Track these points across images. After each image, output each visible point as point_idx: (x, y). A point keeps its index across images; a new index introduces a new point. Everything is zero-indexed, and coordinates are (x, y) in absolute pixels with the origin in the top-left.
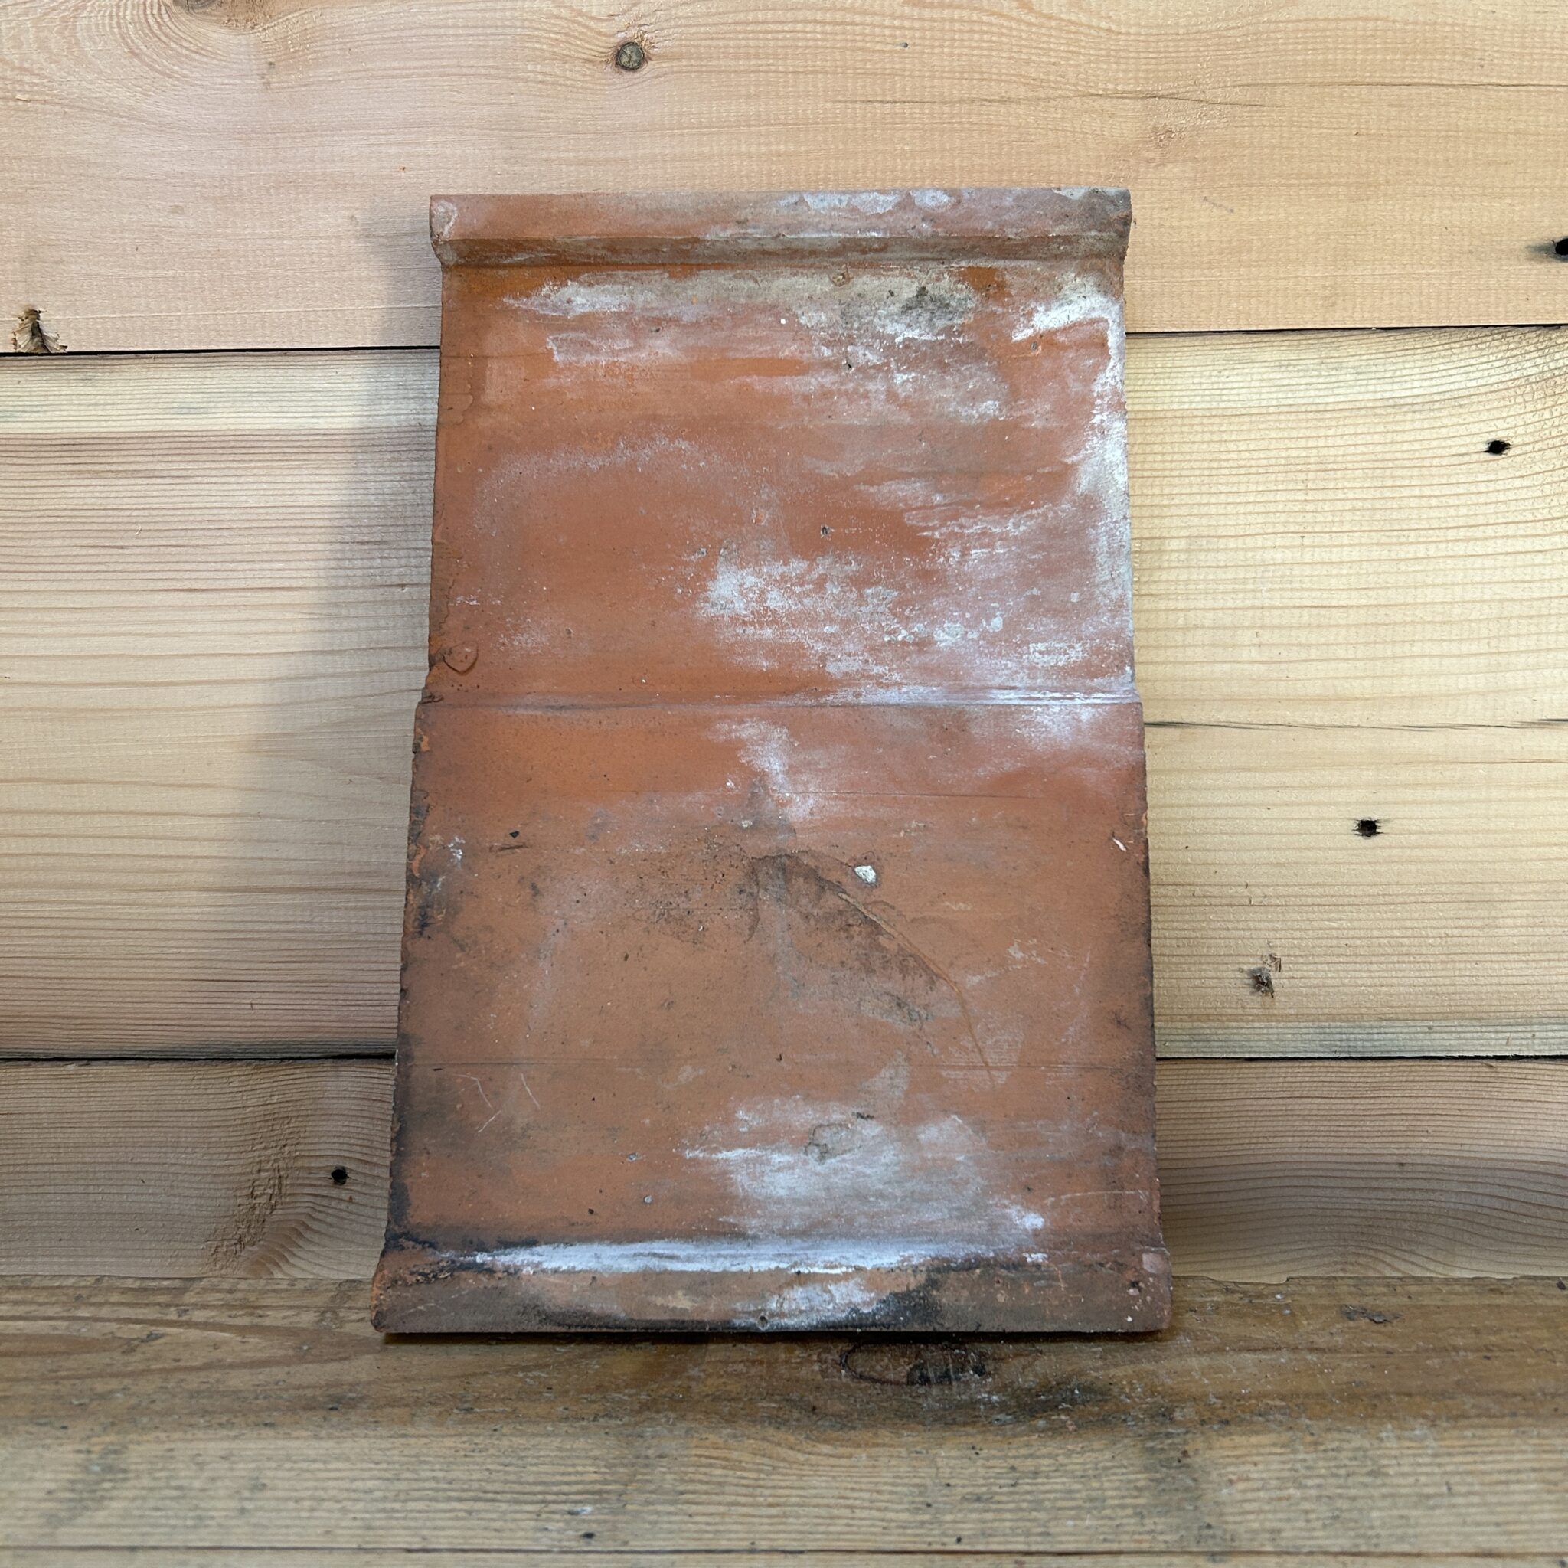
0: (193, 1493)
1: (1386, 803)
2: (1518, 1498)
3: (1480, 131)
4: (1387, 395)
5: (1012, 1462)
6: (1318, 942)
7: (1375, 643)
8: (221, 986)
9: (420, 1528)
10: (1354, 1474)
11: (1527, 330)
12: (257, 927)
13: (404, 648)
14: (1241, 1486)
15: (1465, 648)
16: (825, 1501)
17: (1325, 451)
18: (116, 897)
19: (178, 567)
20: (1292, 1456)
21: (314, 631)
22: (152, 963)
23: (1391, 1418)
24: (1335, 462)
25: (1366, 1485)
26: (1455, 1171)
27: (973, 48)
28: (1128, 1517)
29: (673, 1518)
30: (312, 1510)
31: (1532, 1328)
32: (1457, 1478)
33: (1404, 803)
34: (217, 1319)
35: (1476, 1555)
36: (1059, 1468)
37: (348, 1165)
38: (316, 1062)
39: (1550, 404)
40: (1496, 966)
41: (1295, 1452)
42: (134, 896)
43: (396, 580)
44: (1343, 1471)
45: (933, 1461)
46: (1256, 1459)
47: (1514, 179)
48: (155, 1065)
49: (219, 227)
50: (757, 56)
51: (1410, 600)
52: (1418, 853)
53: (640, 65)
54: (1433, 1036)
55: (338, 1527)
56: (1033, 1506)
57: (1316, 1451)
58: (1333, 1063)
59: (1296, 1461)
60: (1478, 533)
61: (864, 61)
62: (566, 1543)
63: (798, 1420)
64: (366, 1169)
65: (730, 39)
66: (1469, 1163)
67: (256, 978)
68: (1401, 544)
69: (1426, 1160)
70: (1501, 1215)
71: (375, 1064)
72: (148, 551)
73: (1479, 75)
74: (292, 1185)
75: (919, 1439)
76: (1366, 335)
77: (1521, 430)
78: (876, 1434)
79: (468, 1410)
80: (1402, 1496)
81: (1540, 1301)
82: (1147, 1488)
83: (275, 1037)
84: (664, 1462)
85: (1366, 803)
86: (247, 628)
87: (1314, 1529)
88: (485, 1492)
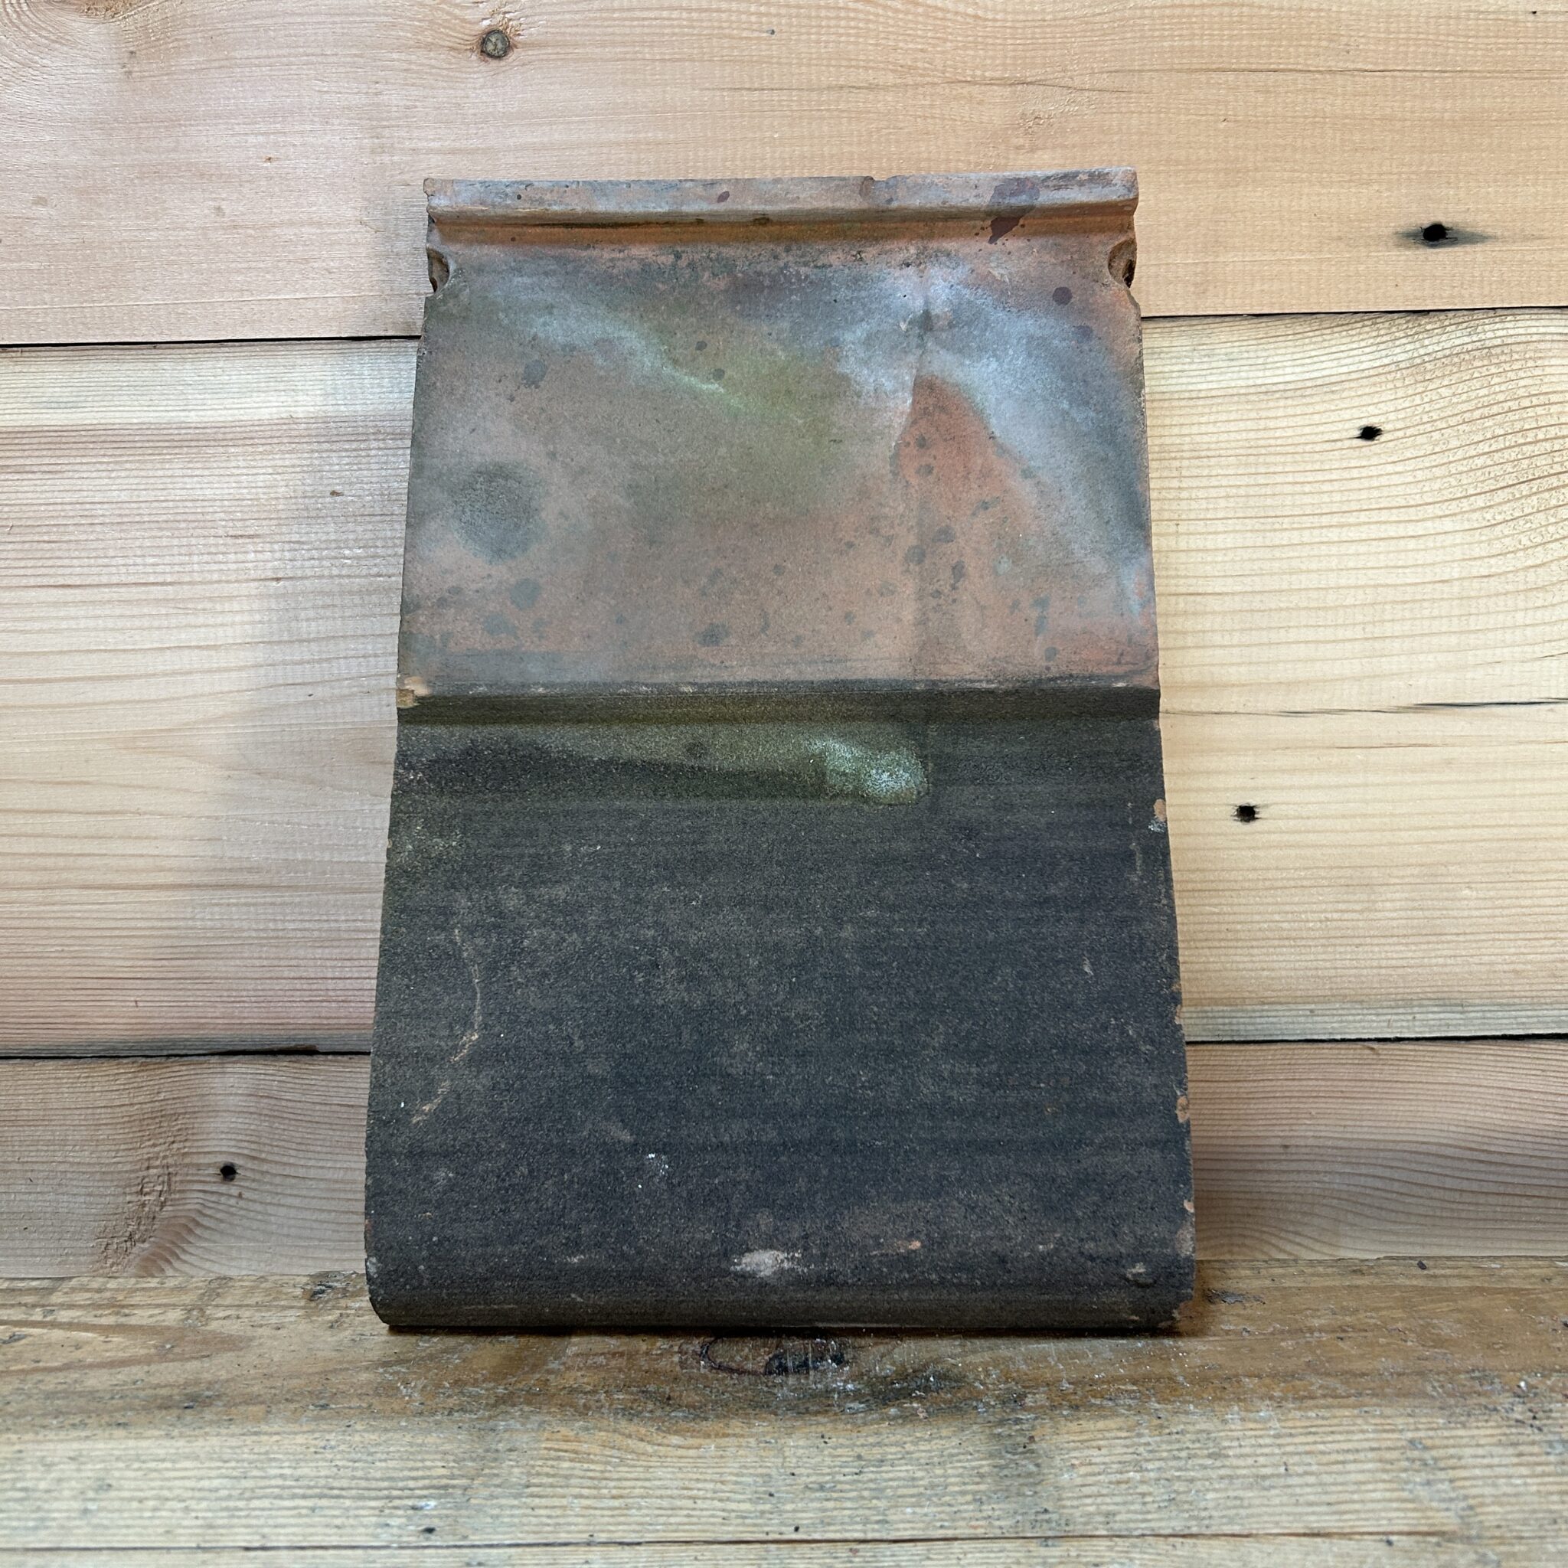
0: (37, 1495)
1: (1264, 788)
2: (1353, 1477)
3: (1346, 117)
4: (1259, 382)
5: (858, 1450)
6: (1199, 927)
7: (1251, 629)
8: (105, 983)
9: (262, 1526)
10: (1195, 1456)
11: (1396, 316)
12: (141, 924)
13: (280, 642)
14: (1083, 1470)
15: (1341, 634)
16: (669, 1492)
17: (1198, 439)
19: (50, 563)
20: (1136, 1440)
21: (189, 626)
22: (35, 961)
23: (1240, 1400)
24: (1208, 449)
25: (1204, 1467)
26: (1339, 1152)
27: (841, 35)
28: (967, 1503)
29: (516, 1512)
30: (155, 1509)
31: (1390, 1307)
32: (1296, 1458)
33: (1283, 788)
34: (83, 1320)
35: (1305, 1535)
36: (906, 1457)
37: (237, 1161)
38: (202, 1059)
39: (1421, 390)
40: (1376, 949)
41: (1139, 1435)
42: (14, 895)
43: (270, 574)
44: (1184, 1454)
45: (781, 1450)
46: (1101, 1443)
47: (1380, 165)
48: (40, 1063)
49: (83, 219)
50: (624, 44)
51: (1285, 586)
52: (1297, 837)
53: (506, 53)
54: (1316, 1019)
55: (180, 1526)
56: (874, 1494)
57: (1160, 1434)
58: (1217, 1047)
59: (1139, 1445)
60: (1352, 519)
61: (732, 48)
62: (405, 1539)
63: (651, 1412)
64: (254, 1165)
65: (597, 26)
66: (1353, 1144)
67: (139, 975)
68: (1275, 530)
69: (1311, 1142)
70: (1384, 1195)
71: (260, 1059)
72: (19, 547)
73: (1346, 61)
74: (182, 1182)
75: (770, 1429)
76: (1237, 321)
77: (1392, 416)
78: (727, 1425)
79: (324, 1407)
80: (1238, 1477)
81: (1401, 1281)
82: (990, 1474)
83: (160, 1034)
84: (514, 1455)
85: (1244, 789)
86: (120, 624)
87: (1149, 1512)
88: (332, 1488)
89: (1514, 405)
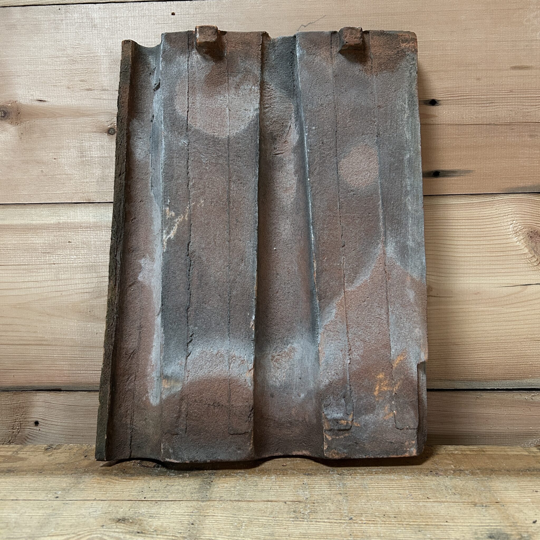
2: (286, 490)
5: (168, 483)
8: (6, 371)
9: (17, 496)
10: (250, 485)
13: (54, 280)
14: (221, 488)
16: (118, 490)
23: (268, 474)
25: (251, 488)
28: (189, 494)
29: (79, 494)
32: (274, 486)
35: (266, 501)
36: (179, 485)
37: (39, 420)
38: (31, 392)
41: (239, 481)
43: (52, 263)
44: (247, 485)
46: (228, 482)
56: (167, 492)
62: (51, 499)
63: (121, 475)
64: (44, 421)
67: (15, 369)
71: (46, 392)
74: (24, 426)
75: (149, 478)
78: (138, 478)
79: (41, 473)
80: (258, 490)
82: (198, 488)
83: (20, 385)
84: (83, 483)
86: (13, 275)
87: (231, 496)
88: (37, 489)
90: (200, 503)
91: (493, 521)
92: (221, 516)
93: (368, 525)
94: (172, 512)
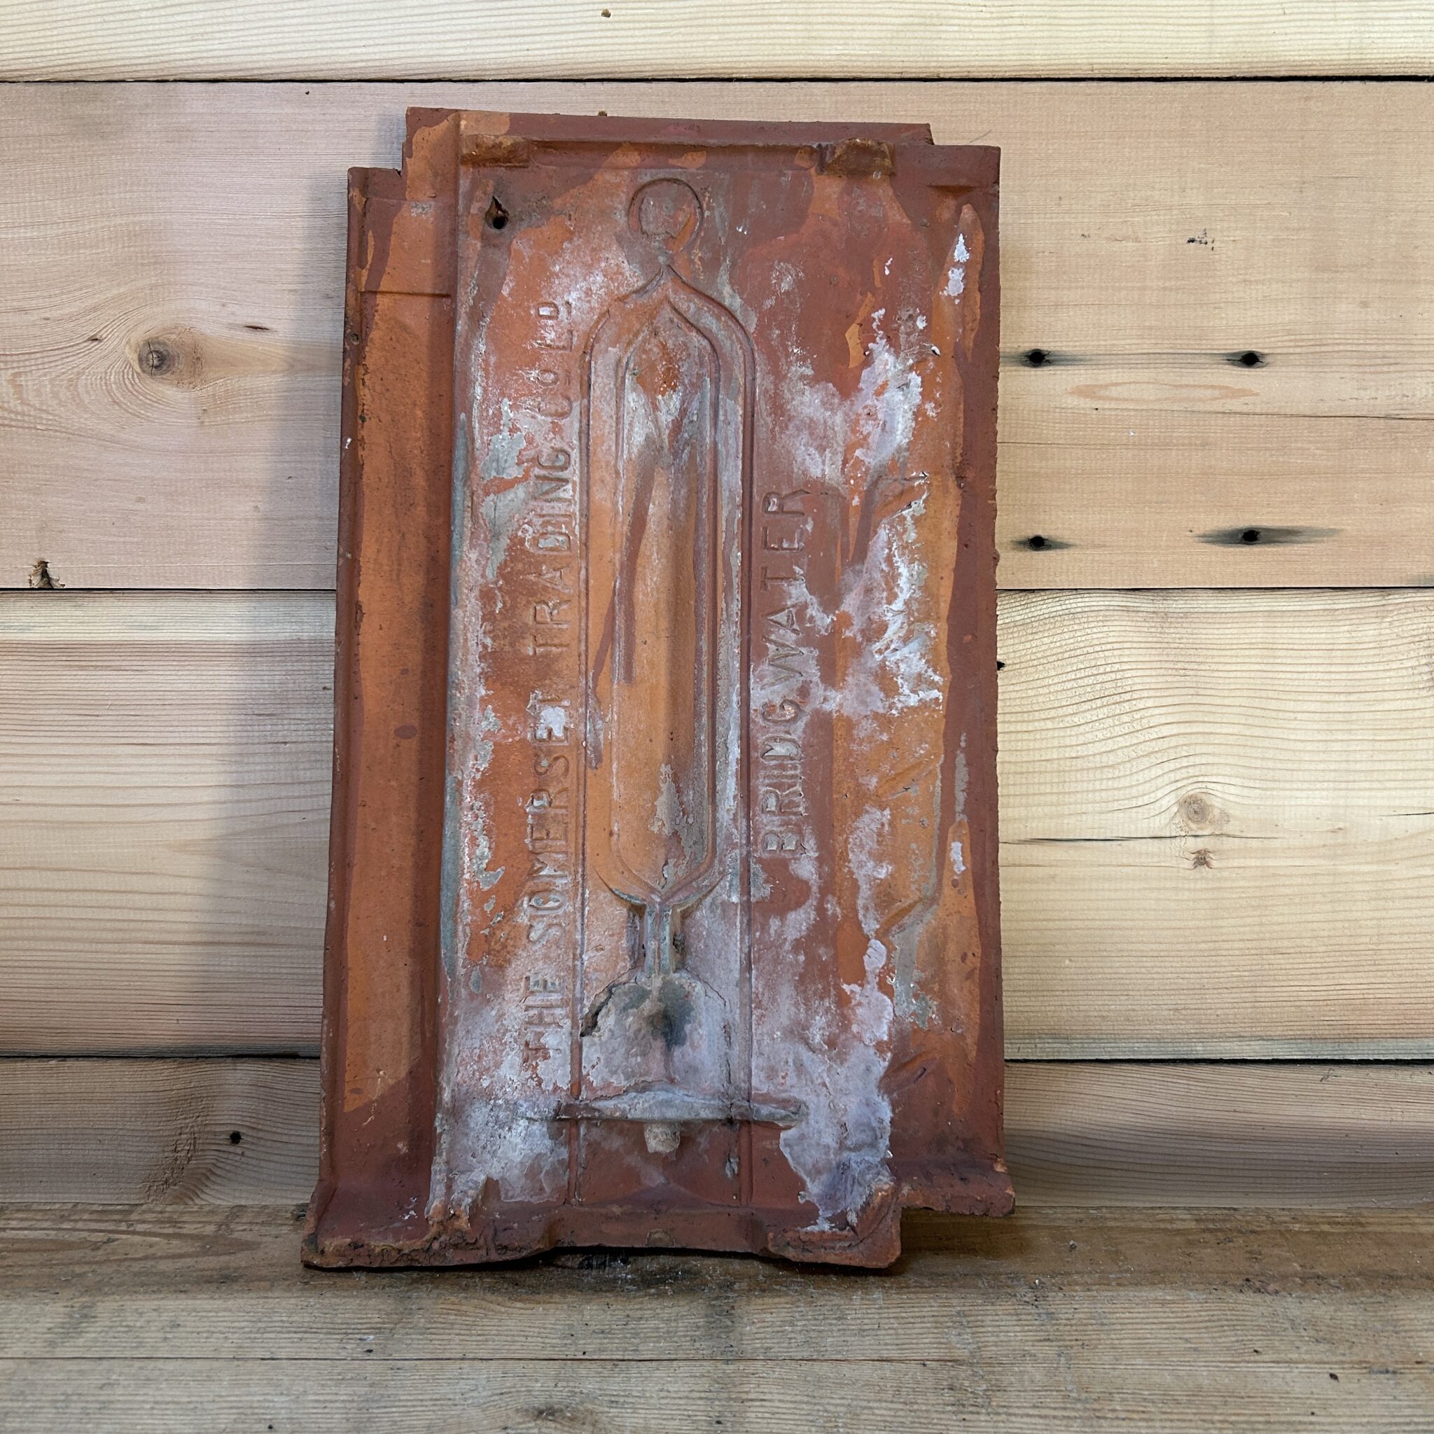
0: (136, 1329)
2: (917, 1331)
5: (628, 1312)
8: (157, 1007)
9: (271, 1347)
10: (827, 1318)
13: (285, 784)
14: (759, 1325)
16: (512, 1333)
18: (87, 947)
19: (135, 729)
20: (795, 1309)
21: (225, 772)
22: (110, 991)
25: (831, 1324)
28: (687, 1341)
29: (421, 1342)
30: (207, 1338)
32: (887, 1320)
34: (152, 1230)
36: (655, 1316)
37: (242, 1130)
38: (221, 1060)
39: (1030, 639)
41: (797, 1307)
42: (100, 946)
43: (281, 740)
44: (821, 1317)
46: (774, 1310)
48: (110, 1061)
49: (168, 511)
55: (222, 1347)
56: (633, 1335)
57: (810, 1306)
59: (796, 1312)
62: (355, 1355)
63: (506, 1289)
64: (253, 1133)
67: (181, 1002)
71: (260, 1061)
72: (115, 718)
74: (203, 1143)
75: (577, 1299)
77: (1012, 655)
78: (551, 1297)
80: (850, 1330)
82: (703, 1326)
83: (193, 1043)
84: (421, 1312)
86: (179, 769)
87: (791, 1347)
88: (312, 1328)
89: (1091, 650)
90: (719, 1364)
91: (1420, 1412)
92: (780, 1401)
93: (1132, 1424)
94: (662, 1390)
